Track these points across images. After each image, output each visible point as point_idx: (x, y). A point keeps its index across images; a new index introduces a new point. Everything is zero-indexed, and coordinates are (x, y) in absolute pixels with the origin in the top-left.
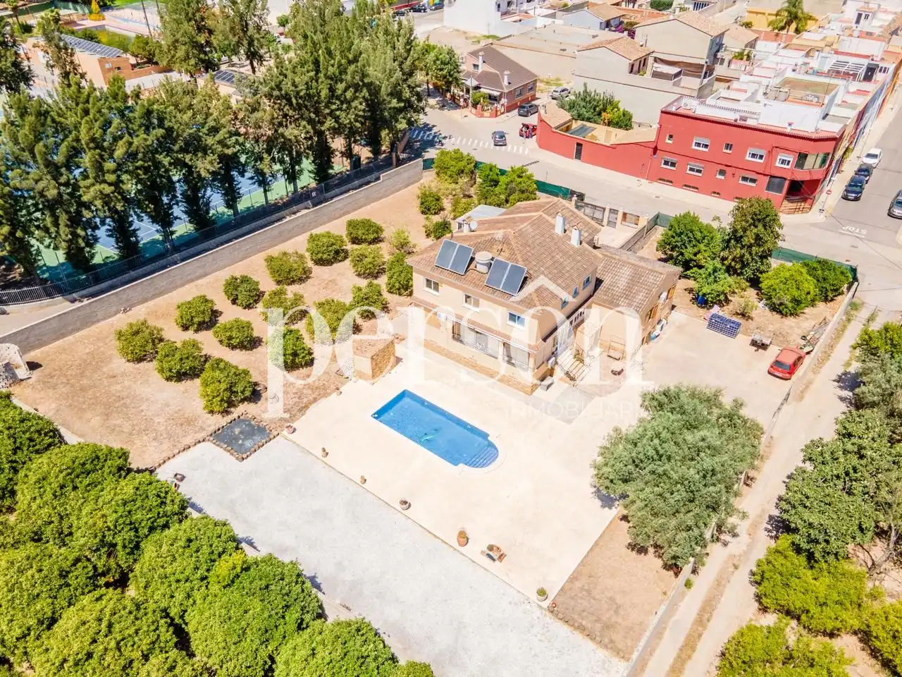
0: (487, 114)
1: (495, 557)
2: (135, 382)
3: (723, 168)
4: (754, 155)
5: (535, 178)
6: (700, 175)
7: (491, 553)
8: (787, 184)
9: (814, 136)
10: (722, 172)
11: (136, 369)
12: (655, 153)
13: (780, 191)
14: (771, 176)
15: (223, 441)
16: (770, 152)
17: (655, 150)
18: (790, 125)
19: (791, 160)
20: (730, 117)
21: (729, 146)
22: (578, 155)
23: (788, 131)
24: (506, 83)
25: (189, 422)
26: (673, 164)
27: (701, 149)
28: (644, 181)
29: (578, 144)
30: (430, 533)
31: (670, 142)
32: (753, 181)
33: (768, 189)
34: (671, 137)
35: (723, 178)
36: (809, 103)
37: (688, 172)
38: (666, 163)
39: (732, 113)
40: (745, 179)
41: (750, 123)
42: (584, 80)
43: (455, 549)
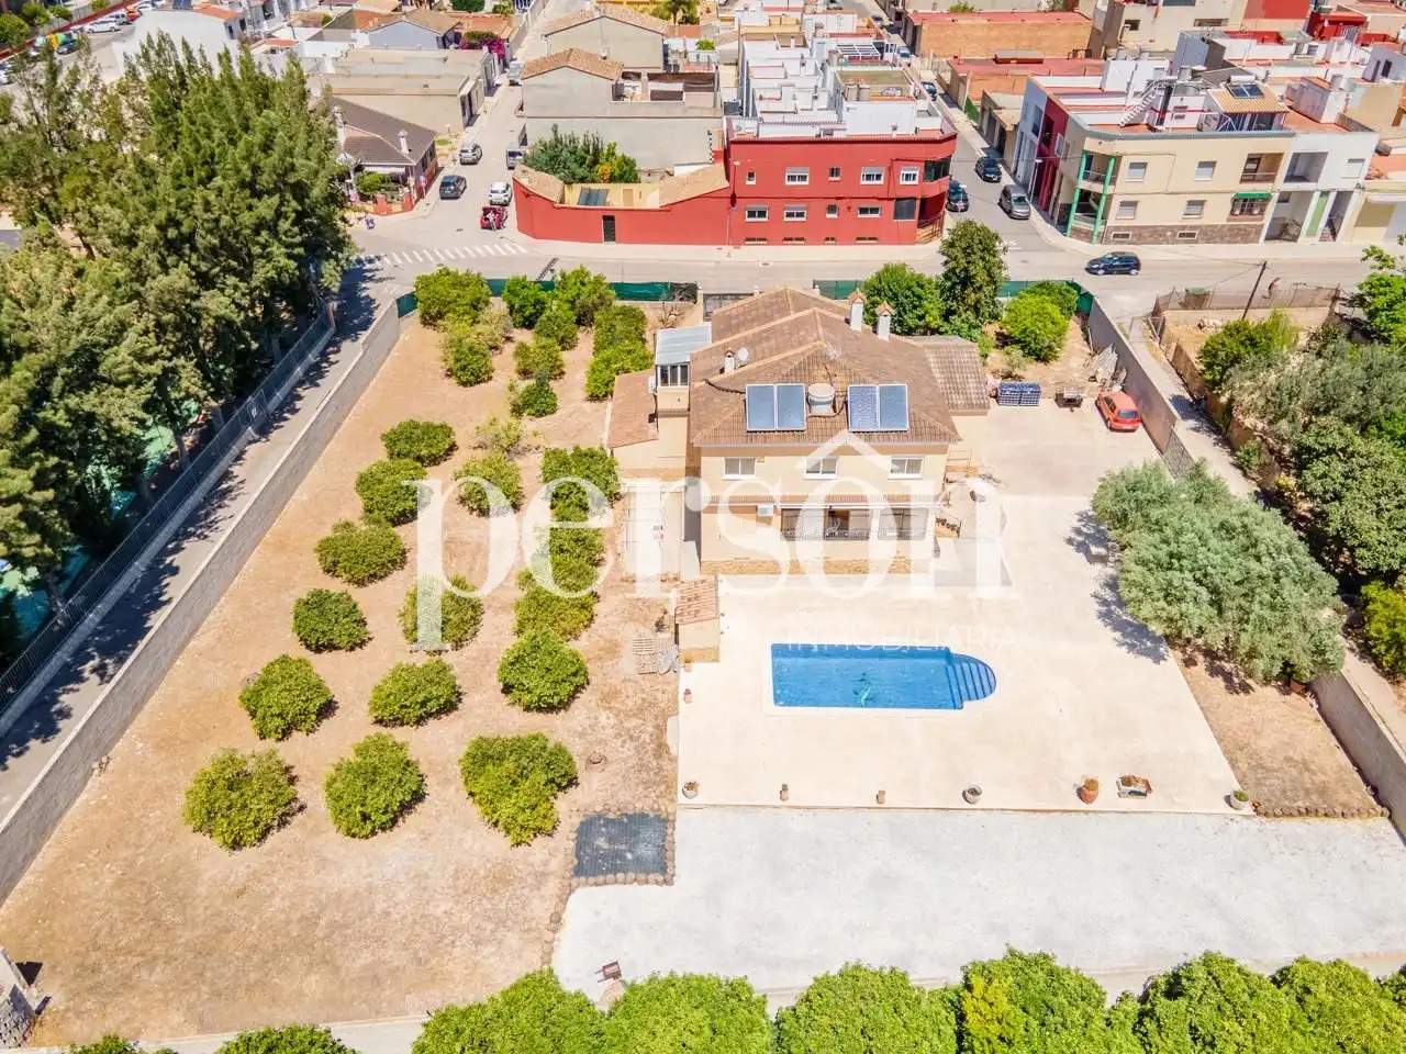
0: (397, 207)
1: (1143, 790)
2: (301, 876)
3: (833, 202)
4: (869, 177)
5: (609, 280)
6: (803, 219)
7: (1132, 788)
8: (918, 202)
9: (938, 136)
10: (832, 209)
11: (269, 853)
12: (733, 203)
13: (911, 215)
14: (898, 199)
15: (603, 873)
16: (890, 169)
17: (733, 199)
18: (895, 129)
19: (917, 173)
20: (810, 133)
21: (834, 172)
22: (610, 235)
23: (894, 135)
24: (405, 150)
25: (501, 878)
26: (762, 214)
27: (797, 183)
28: (727, 248)
29: (605, 218)
30: (1035, 811)
31: (753, 183)
32: (874, 210)
33: (896, 217)
34: (751, 175)
35: (834, 216)
36: (892, 98)
37: (786, 219)
38: (752, 214)
39: (809, 127)
40: (863, 211)
41: (837, 135)
42: (550, 123)
43: (1087, 812)
